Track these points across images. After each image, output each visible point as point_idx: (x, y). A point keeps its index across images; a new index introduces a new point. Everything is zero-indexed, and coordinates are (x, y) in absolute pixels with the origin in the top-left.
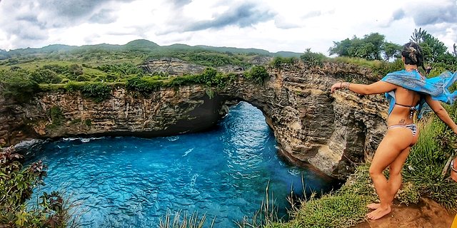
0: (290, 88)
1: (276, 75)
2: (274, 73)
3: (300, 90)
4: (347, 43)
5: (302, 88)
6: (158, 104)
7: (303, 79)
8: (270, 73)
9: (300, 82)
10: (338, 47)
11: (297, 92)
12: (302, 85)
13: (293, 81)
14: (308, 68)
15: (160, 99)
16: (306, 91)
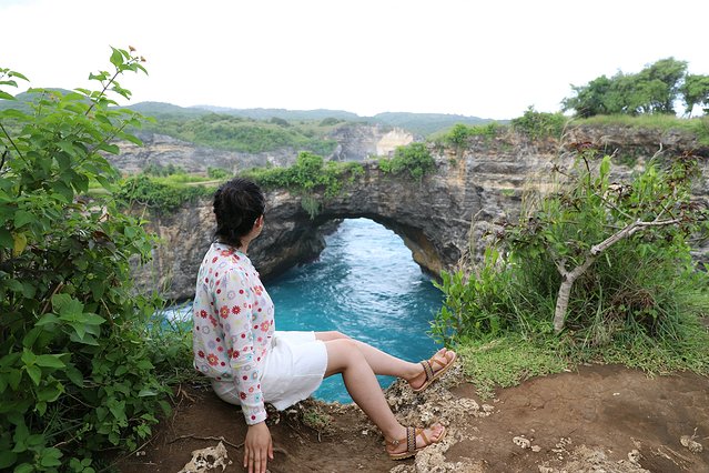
0: (487, 186)
1: (453, 162)
2: (449, 157)
3: (509, 187)
4: (600, 87)
5: (516, 183)
6: (194, 237)
7: (517, 165)
8: (438, 158)
9: (511, 171)
10: (582, 96)
11: (505, 191)
12: (514, 178)
13: (495, 170)
14: (530, 144)
15: (198, 224)
16: (526, 187)
